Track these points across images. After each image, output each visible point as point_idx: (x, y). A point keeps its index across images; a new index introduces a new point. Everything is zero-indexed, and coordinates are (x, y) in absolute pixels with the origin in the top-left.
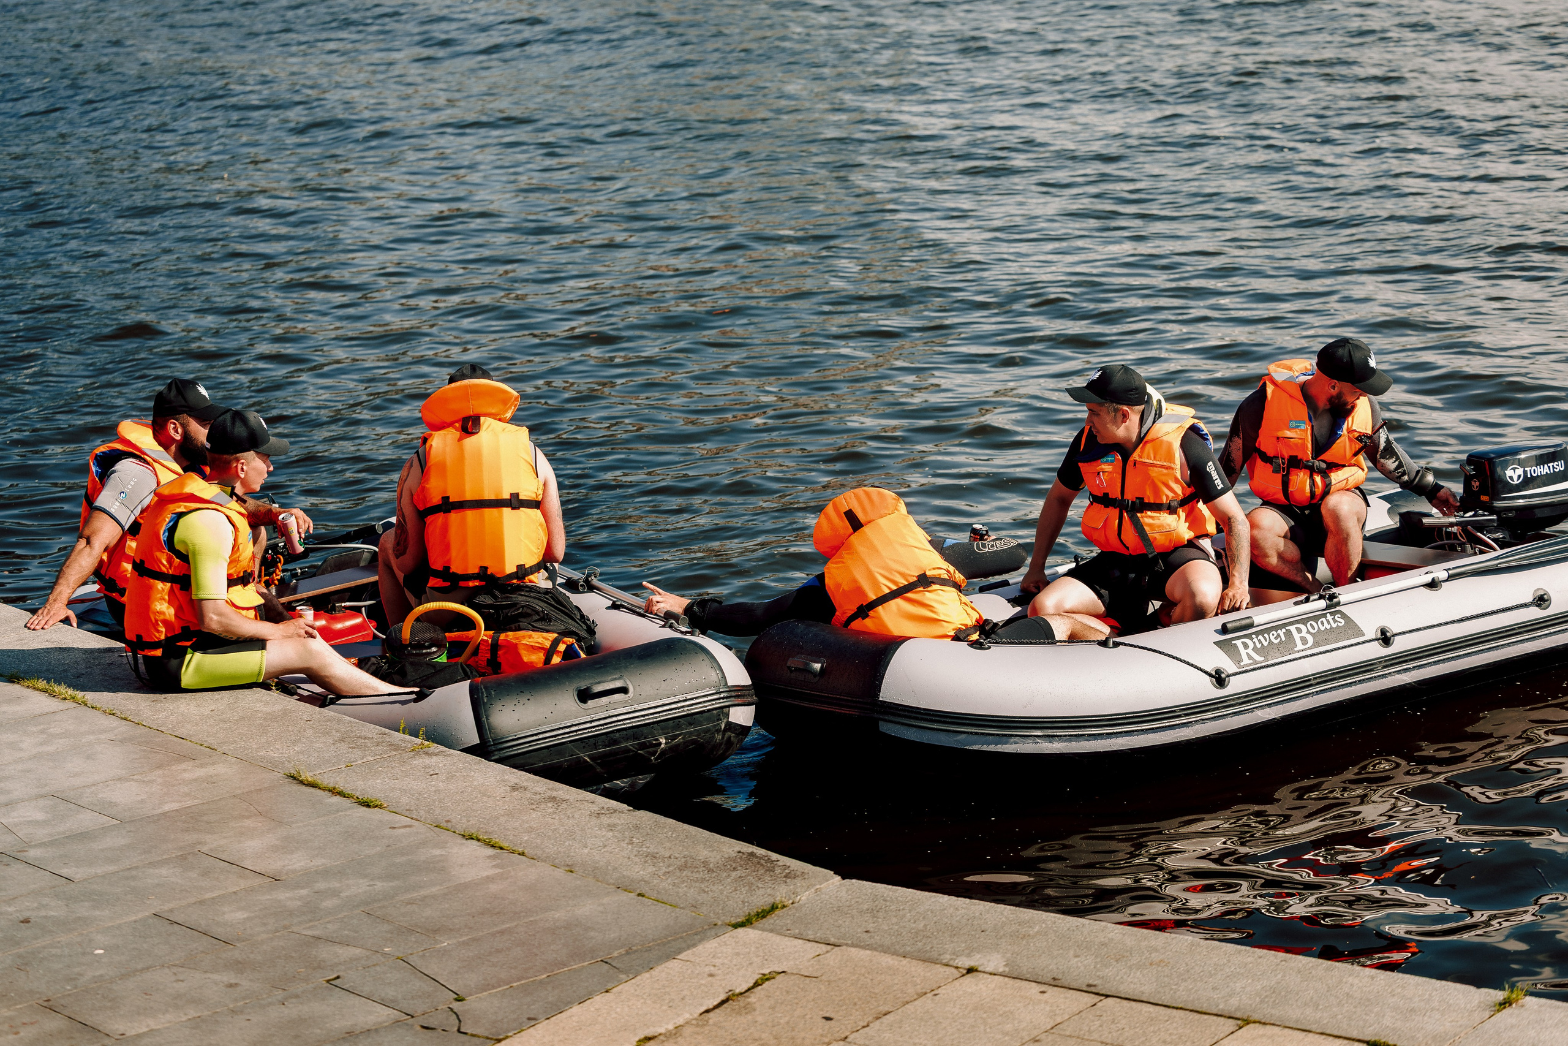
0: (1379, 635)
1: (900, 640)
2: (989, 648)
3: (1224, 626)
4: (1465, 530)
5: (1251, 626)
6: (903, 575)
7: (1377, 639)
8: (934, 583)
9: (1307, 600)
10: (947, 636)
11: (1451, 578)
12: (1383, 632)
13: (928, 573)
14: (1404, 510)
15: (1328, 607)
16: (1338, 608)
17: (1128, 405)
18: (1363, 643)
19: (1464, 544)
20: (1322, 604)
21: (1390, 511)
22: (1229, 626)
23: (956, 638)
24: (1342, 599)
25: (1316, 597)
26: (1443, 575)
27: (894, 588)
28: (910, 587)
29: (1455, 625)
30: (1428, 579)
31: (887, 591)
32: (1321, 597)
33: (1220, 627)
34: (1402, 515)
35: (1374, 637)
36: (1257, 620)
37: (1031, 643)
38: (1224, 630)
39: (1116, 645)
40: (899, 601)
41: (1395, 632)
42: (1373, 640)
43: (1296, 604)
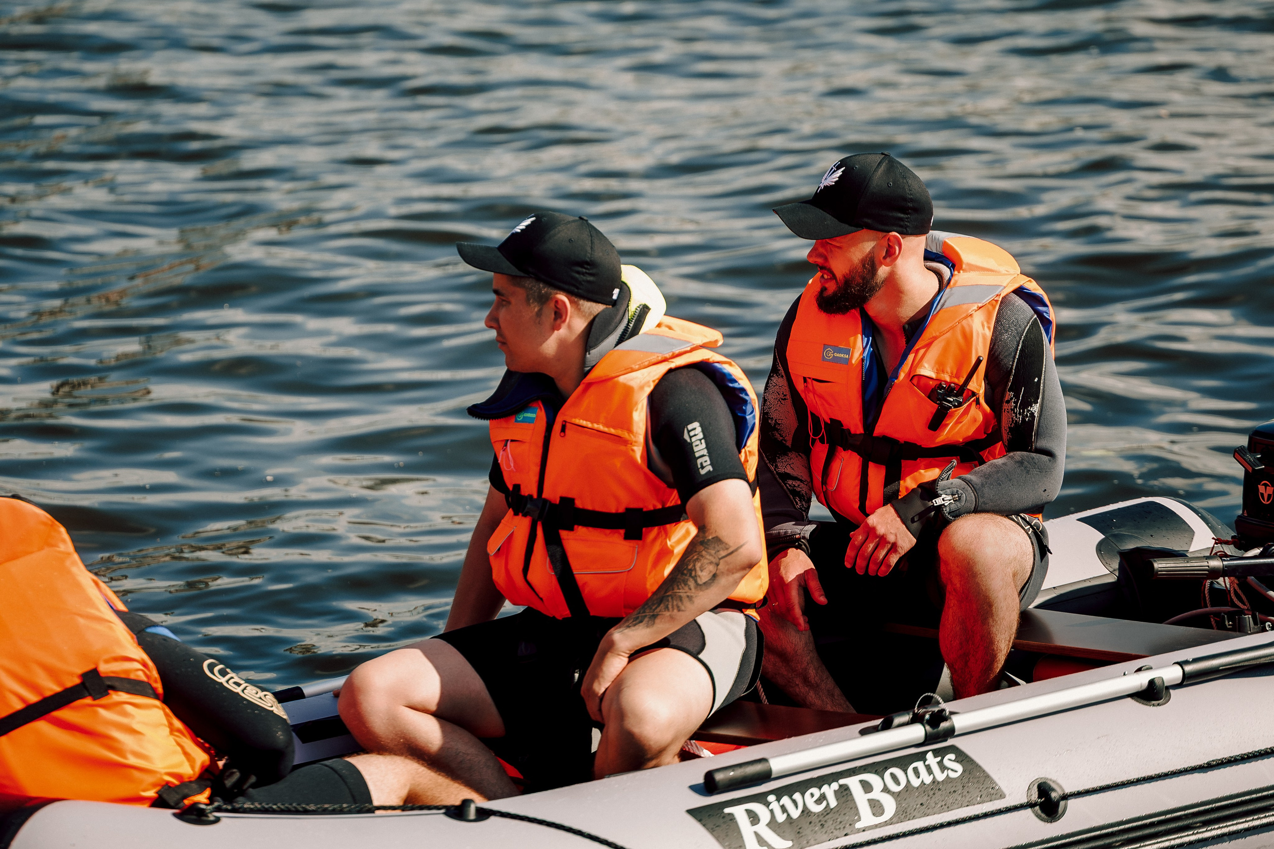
0: (1035, 797)
1: (34, 805)
2: (217, 820)
3: (709, 776)
4: (1244, 585)
5: (766, 776)
6: (52, 672)
7: (1030, 805)
8: (114, 689)
9: (887, 725)
10: (137, 800)
11: (1189, 680)
12: (1044, 789)
13: (105, 668)
14: (1130, 546)
15: (929, 739)
16: (950, 742)
17: (569, 293)
18: (1000, 812)
19: (1242, 612)
20: (917, 732)
21: (1101, 548)
22: (719, 777)
23: (159, 802)
24: (960, 722)
25: (906, 718)
26: (1171, 674)
27: (33, 698)
28: (65, 698)
29: (1197, 776)
30: (1141, 681)
31: (19, 706)
32: (917, 719)
33: (701, 780)
34: (1126, 556)
35: (1024, 800)
36: (777, 765)
37: (306, 812)
38: (709, 785)
39: (483, 814)
40: (42, 726)
41: (1068, 790)
42: (1021, 807)
43: (864, 732)
